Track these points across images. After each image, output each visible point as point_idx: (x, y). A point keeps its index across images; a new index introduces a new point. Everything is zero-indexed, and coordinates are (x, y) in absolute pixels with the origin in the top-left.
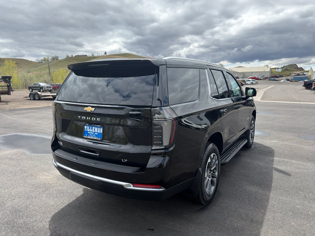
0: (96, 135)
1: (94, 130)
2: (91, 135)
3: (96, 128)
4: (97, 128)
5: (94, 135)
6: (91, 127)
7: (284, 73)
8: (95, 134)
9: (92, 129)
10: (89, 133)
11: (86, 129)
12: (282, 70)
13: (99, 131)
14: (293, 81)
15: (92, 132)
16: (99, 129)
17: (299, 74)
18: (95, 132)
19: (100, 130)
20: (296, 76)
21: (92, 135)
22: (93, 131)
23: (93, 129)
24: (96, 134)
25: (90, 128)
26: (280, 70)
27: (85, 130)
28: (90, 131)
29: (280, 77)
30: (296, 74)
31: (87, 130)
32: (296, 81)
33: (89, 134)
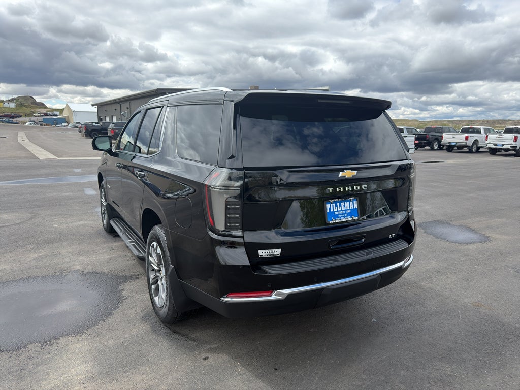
0: (349, 215)
1: (344, 206)
2: (341, 216)
3: (346, 203)
4: (348, 203)
5: (345, 215)
6: (338, 204)
7: (20, 111)
8: (346, 213)
9: (340, 205)
10: (337, 213)
11: (330, 209)
12: (16, 106)
13: (352, 206)
14: (44, 125)
15: (342, 211)
16: (351, 202)
17: (46, 114)
18: (346, 210)
19: (354, 205)
20: (43, 116)
21: (343, 215)
22: (343, 209)
23: (342, 206)
24: (349, 211)
25: (336, 206)
26: (12, 105)
27: (328, 211)
28: (338, 211)
29: (17, 117)
30: (42, 113)
31: (332, 211)
32: (49, 125)
33: (337, 216)
